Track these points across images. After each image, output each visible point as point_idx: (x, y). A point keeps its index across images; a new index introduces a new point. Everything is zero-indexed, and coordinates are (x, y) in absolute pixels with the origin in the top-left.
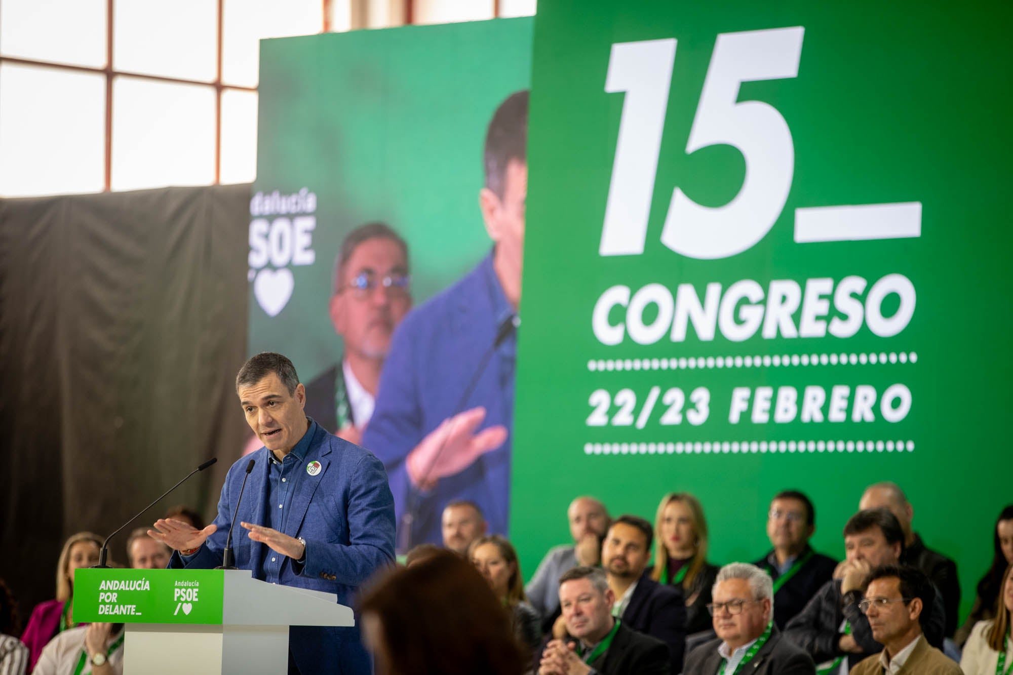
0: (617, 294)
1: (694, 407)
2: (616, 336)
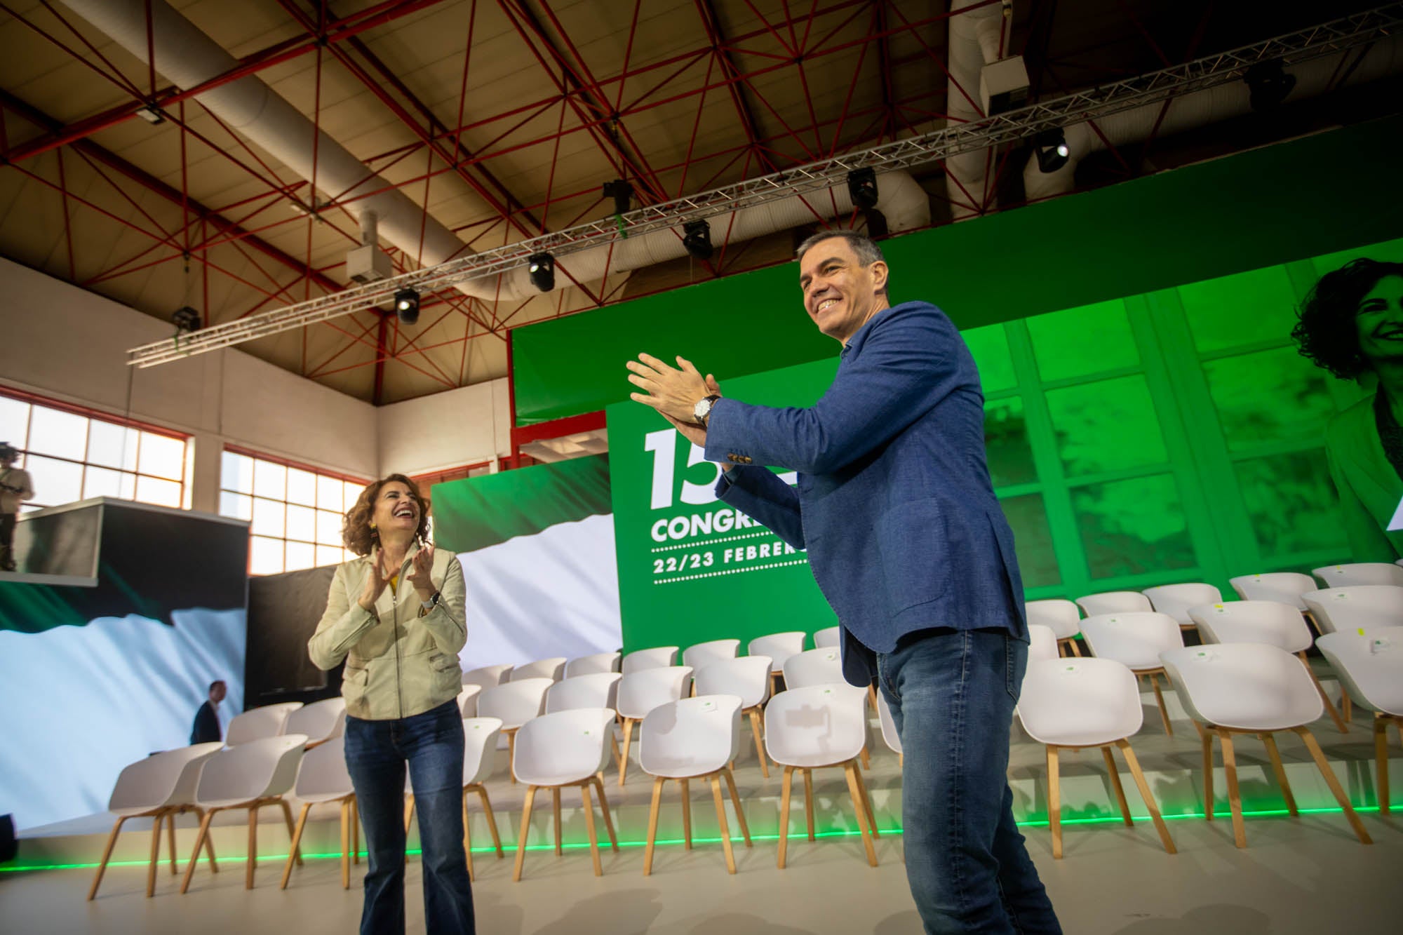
0: (663, 522)
1: (706, 559)
2: (663, 538)
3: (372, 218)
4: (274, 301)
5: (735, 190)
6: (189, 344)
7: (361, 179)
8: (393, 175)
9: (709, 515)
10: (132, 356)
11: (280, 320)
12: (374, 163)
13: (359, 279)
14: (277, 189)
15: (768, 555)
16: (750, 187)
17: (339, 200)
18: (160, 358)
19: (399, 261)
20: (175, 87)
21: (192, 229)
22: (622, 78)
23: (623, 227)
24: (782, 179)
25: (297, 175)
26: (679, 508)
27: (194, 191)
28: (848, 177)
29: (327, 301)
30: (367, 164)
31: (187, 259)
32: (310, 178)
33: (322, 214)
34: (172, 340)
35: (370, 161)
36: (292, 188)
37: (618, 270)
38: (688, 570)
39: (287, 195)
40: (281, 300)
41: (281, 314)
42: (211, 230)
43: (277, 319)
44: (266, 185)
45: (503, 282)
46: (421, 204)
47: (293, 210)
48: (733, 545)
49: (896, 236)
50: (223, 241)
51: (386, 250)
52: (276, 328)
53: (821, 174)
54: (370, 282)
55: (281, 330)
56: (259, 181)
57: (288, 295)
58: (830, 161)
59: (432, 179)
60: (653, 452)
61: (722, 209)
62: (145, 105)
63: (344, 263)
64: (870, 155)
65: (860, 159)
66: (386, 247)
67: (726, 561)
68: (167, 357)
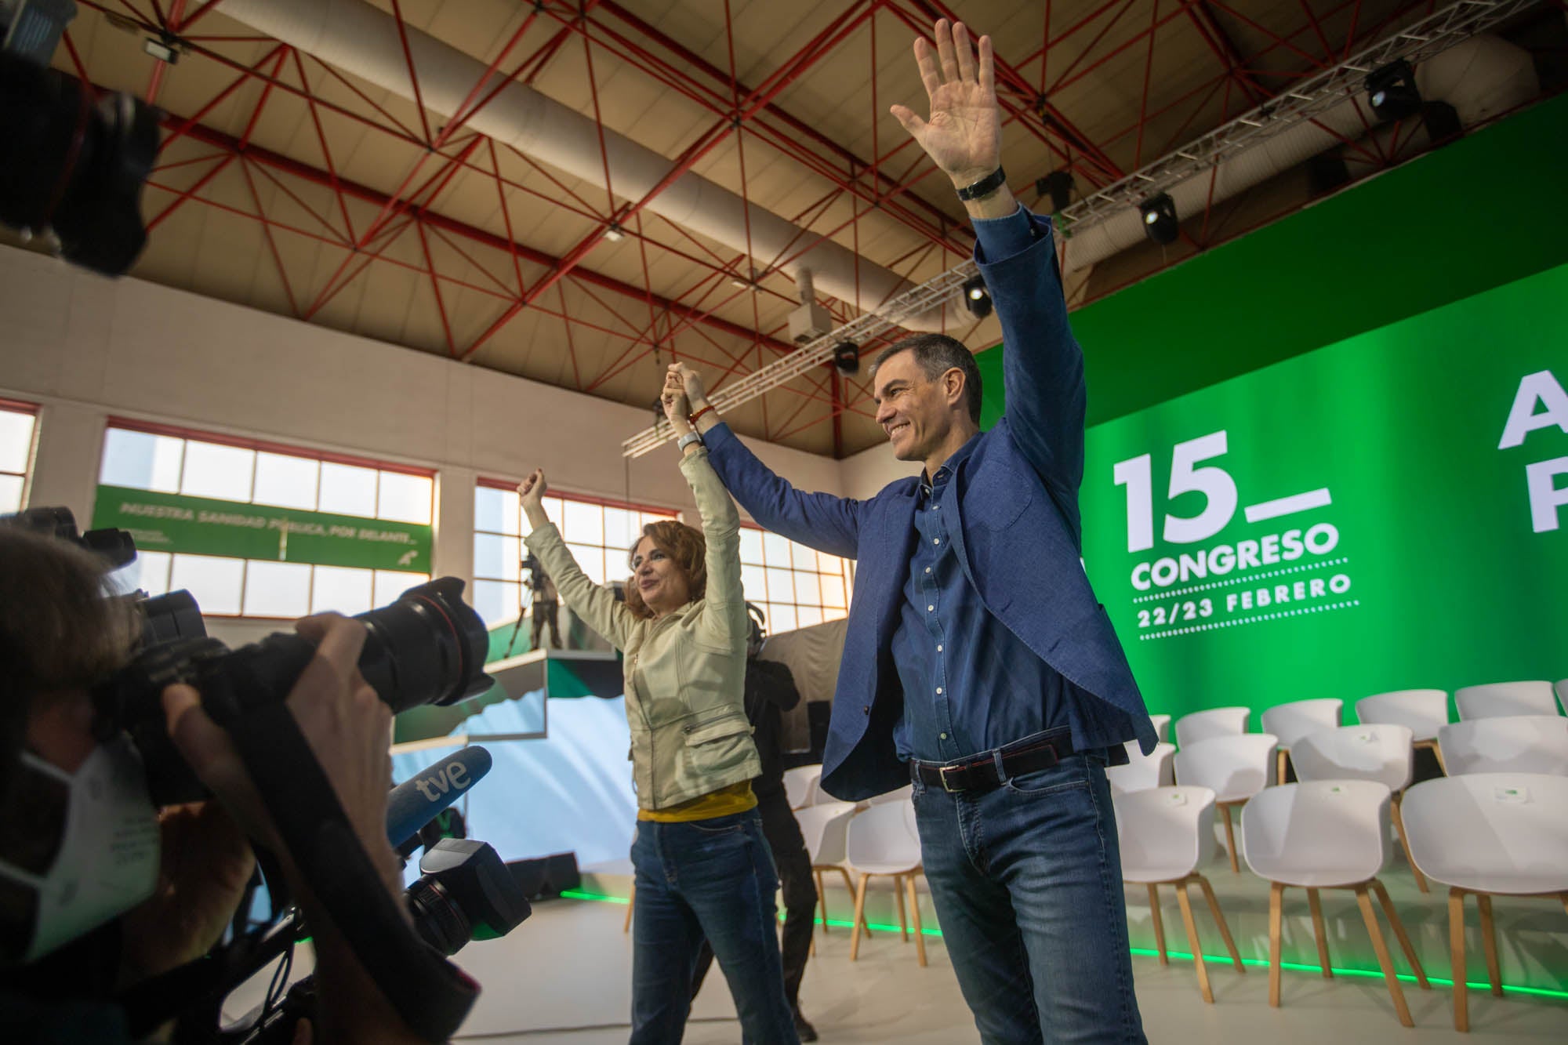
1: (1203, 608)
2: (1146, 585)
3: (807, 275)
4: (733, 375)
5: (1200, 146)
6: (667, 430)
7: (790, 241)
8: (821, 227)
9: (1201, 555)
10: (626, 448)
11: (737, 394)
12: (803, 218)
13: (803, 339)
14: (721, 270)
15: (1286, 599)
16: (1221, 135)
17: (776, 265)
18: (646, 447)
19: (840, 312)
20: (629, 203)
21: (658, 324)
22: (1043, 52)
23: (1064, 225)
24: (1265, 114)
25: (735, 251)
26: (1163, 548)
27: (656, 287)
28: (1365, 84)
29: (774, 368)
30: (796, 223)
31: (657, 352)
32: (746, 252)
33: (761, 283)
34: (653, 429)
35: (798, 218)
36: (732, 265)
37: (1075, 267)
38: (1180, 622)
39: (728, 273)
40: (739, 373)
41: (736, 388)
42: (675, 318)
43: (733, 393)
44: (709, 269)
45: (947, 310)
46: (852, 247)
47: (737, 287)
48: (1238, 590)
49: (1477, 129)
50: (685, 328)
51: (823, 303)
52: (734, 402)
53: (1325, 90)
54: (812, 340)
55: (738, 403)
56: (703, 267)
57: (744, 366)
58: (1335, 69)
59: (860, 221)
60: (1124, 486)
61: (1188, 172)
62: (608, 227)
63: (786, 325)
64: (1401, 42)
65: (1383, 53)
66: (823, 299)
67: (1230, 608)
68: (652, 444)
